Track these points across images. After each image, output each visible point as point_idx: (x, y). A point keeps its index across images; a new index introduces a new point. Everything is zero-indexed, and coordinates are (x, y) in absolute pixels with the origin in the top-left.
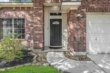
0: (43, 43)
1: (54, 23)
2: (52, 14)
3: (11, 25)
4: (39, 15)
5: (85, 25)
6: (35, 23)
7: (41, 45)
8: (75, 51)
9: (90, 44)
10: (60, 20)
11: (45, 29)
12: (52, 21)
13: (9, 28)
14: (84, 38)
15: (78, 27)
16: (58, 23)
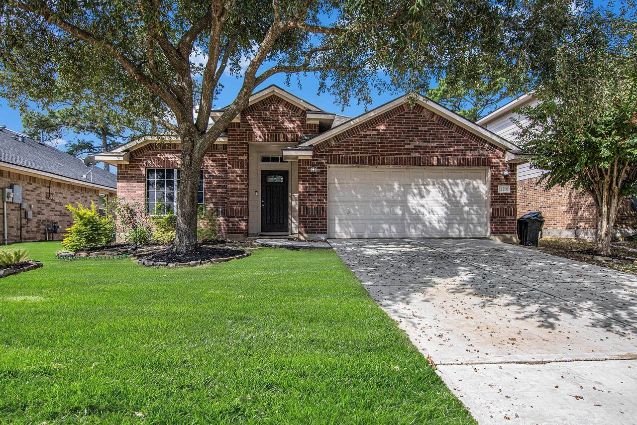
0: (247, 221)
1: (271, 179)
2: (265, 159)
3: (170, 184)
4: (241, 165)
5: (325, 186)
6: (233, 182)
7: (243, 225)
8: (307, 233)
9: (337, 222)
10: (285, 174)
11: (251, 192)
12: (265, 174)
13: (166, 190)
14: (324, 210)
15: (313, 189)
16: (280, 179)
